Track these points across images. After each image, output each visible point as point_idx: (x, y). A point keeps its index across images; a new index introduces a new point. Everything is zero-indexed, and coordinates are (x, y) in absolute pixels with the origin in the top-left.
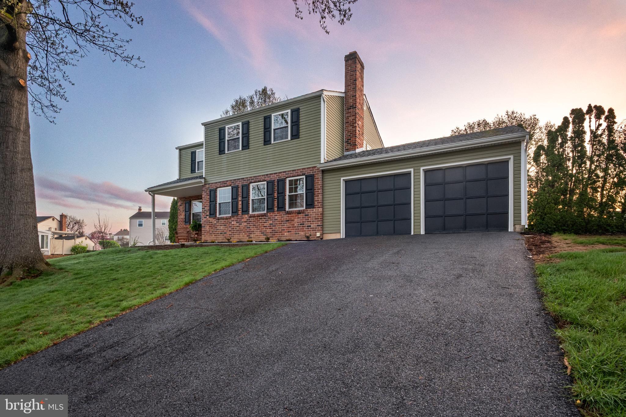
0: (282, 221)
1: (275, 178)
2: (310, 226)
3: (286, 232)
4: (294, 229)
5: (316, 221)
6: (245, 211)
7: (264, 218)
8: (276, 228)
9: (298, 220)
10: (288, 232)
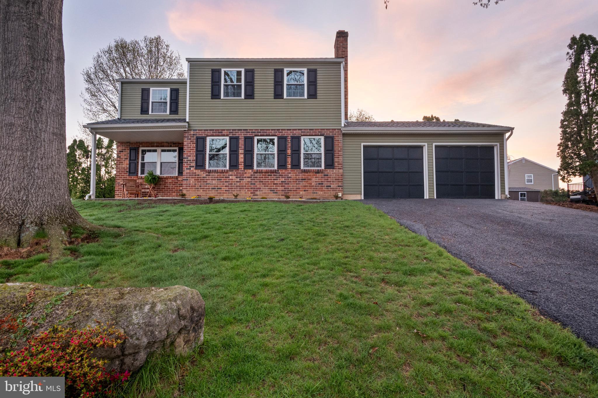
0: (297, 180)
1: (289, 134)
2: (330, 186)
3: (302, 191)
4: (311, 189)
5: (336, 182)
6: (249, 165)
7: (274, 175)
8: (290, 186)
10: (305, 191)
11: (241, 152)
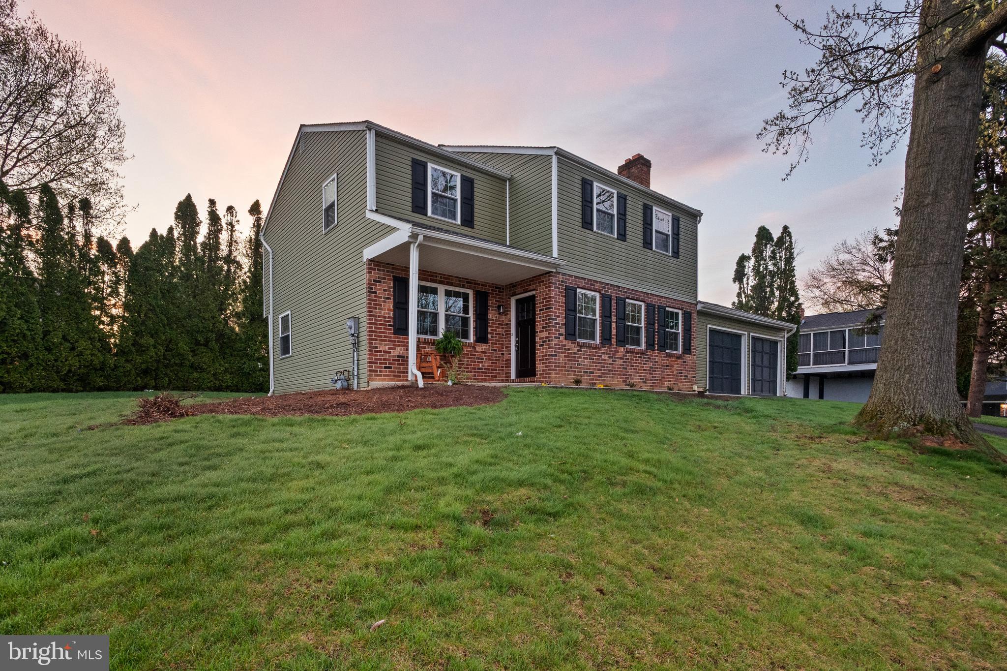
1: (656, 302)
6: (621, 340)
11: (614, 319)
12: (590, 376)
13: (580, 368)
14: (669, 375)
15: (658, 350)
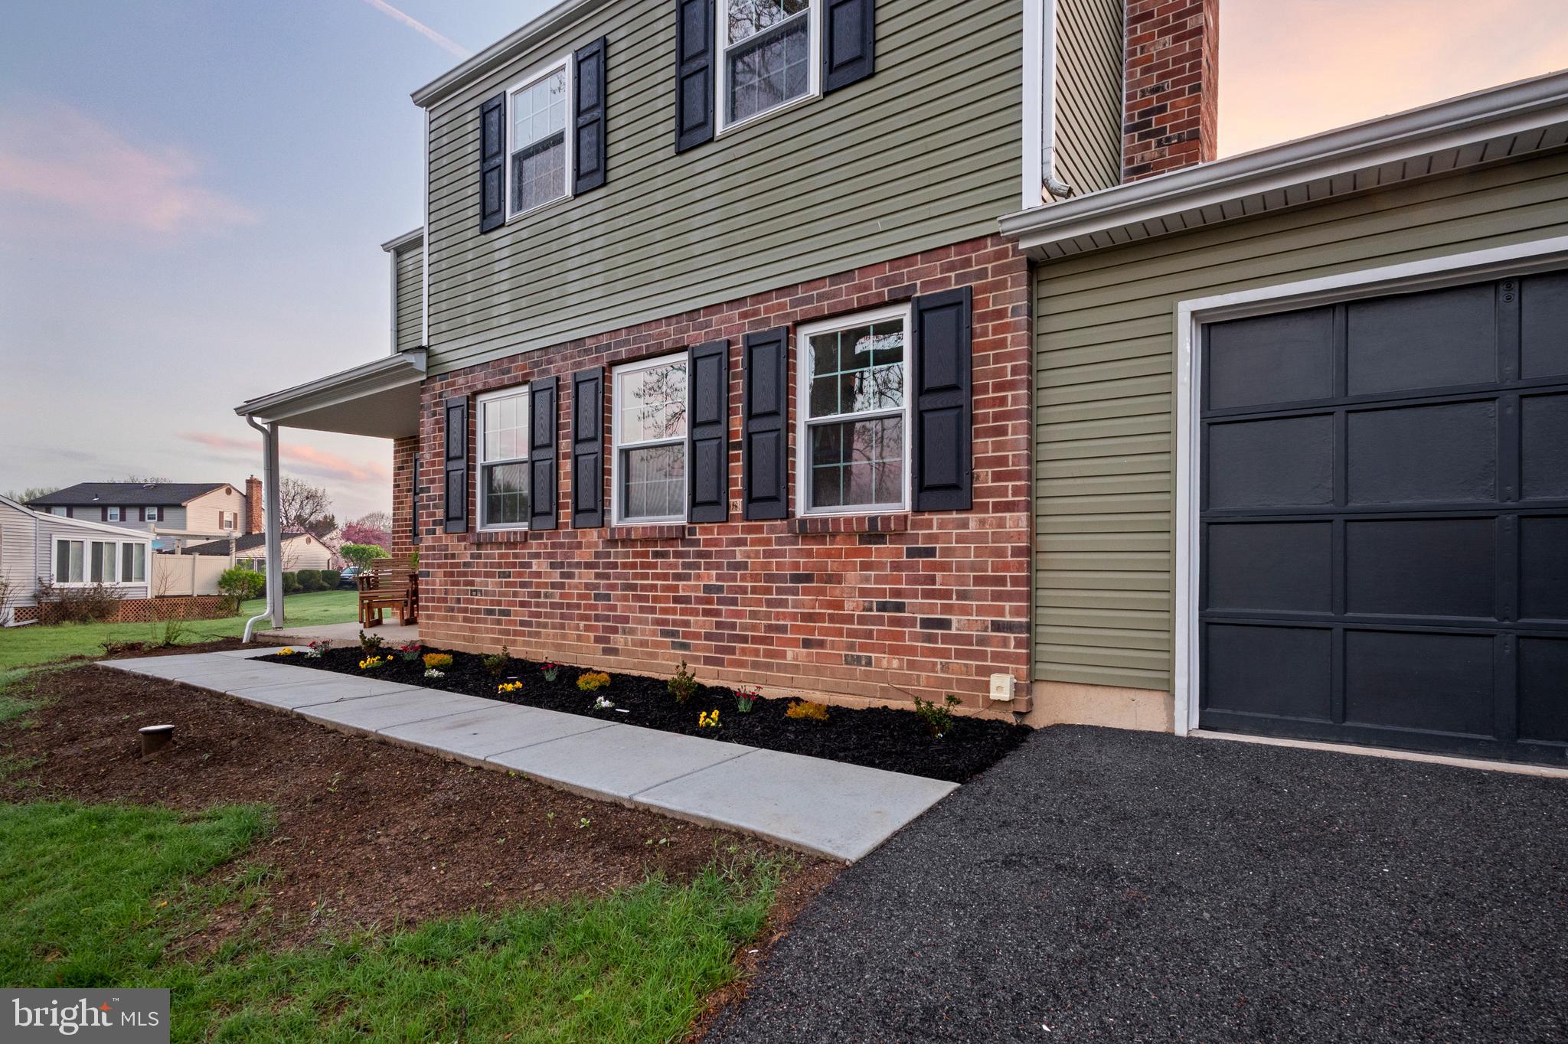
0: (770, 578)
1: (733, 327)
2: (945, 624)
3: (793, 643)
4: (839, 633)
5: (981, 596)
7: (677, 555)
8: (739, 614)
9: (867, 579)
10: (807, 644)
11: (566, 445)
12: (499, 622)
13: (478, 602)
14: (808, 617)
15: (747, 517)
